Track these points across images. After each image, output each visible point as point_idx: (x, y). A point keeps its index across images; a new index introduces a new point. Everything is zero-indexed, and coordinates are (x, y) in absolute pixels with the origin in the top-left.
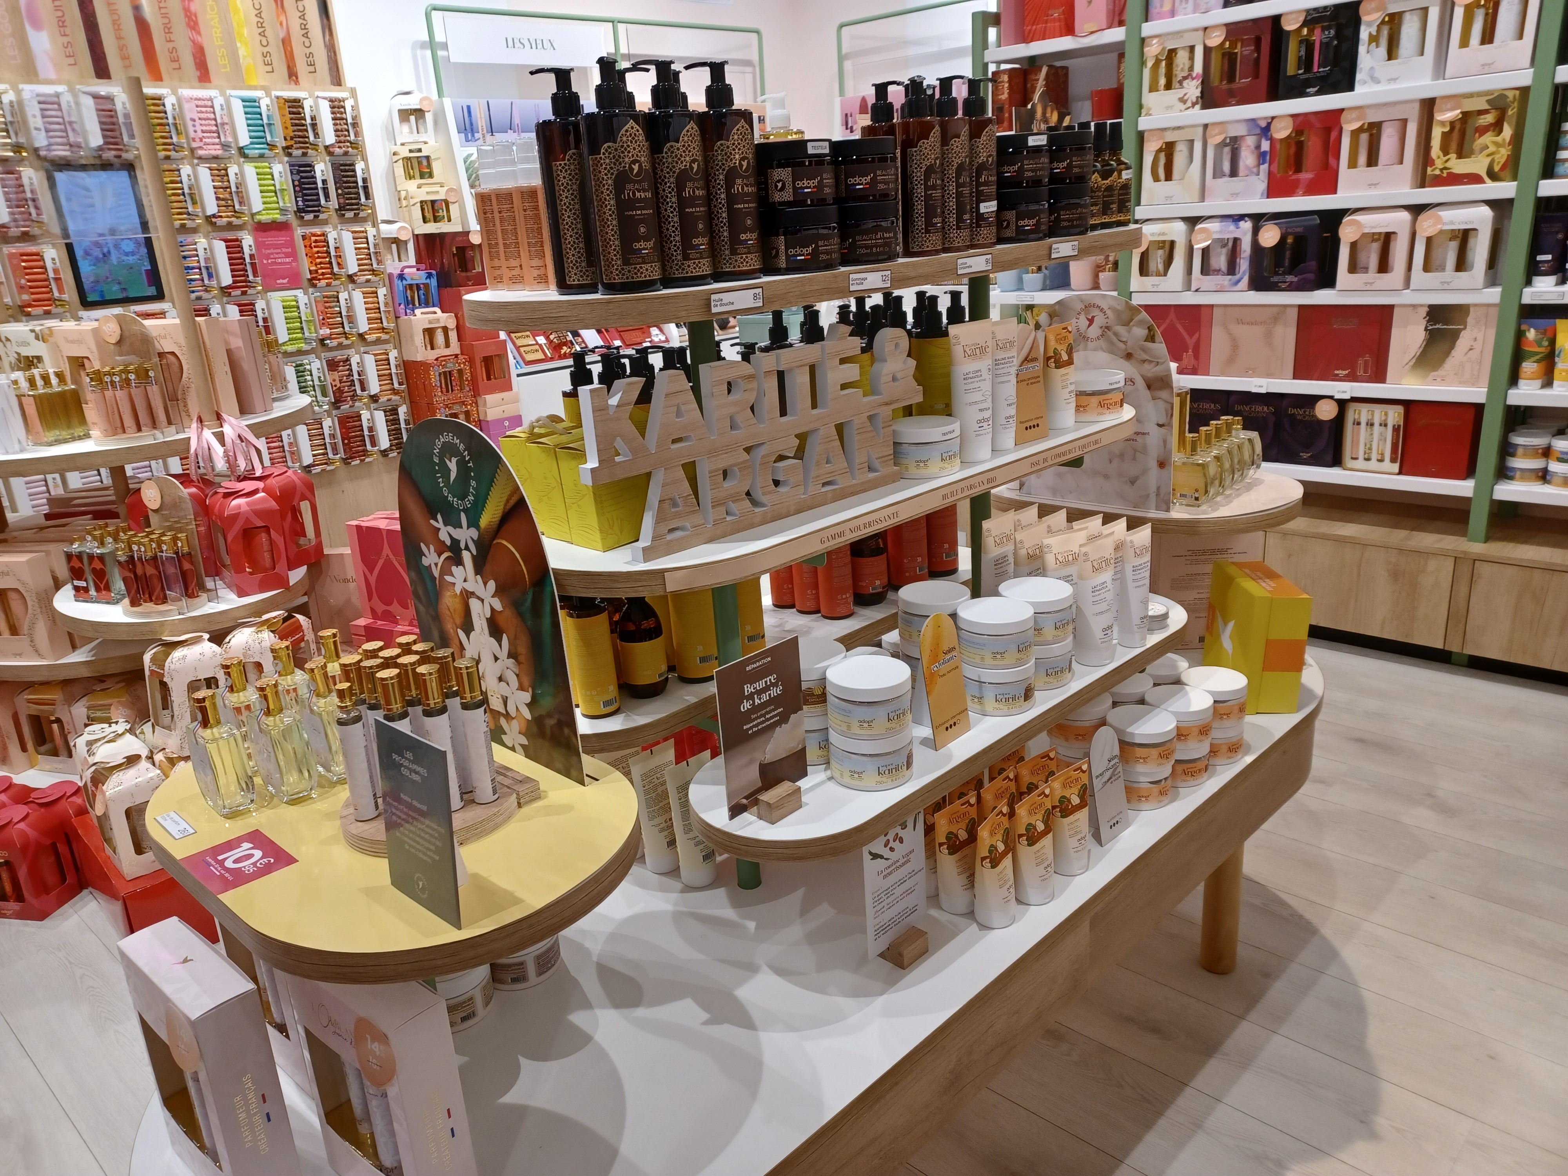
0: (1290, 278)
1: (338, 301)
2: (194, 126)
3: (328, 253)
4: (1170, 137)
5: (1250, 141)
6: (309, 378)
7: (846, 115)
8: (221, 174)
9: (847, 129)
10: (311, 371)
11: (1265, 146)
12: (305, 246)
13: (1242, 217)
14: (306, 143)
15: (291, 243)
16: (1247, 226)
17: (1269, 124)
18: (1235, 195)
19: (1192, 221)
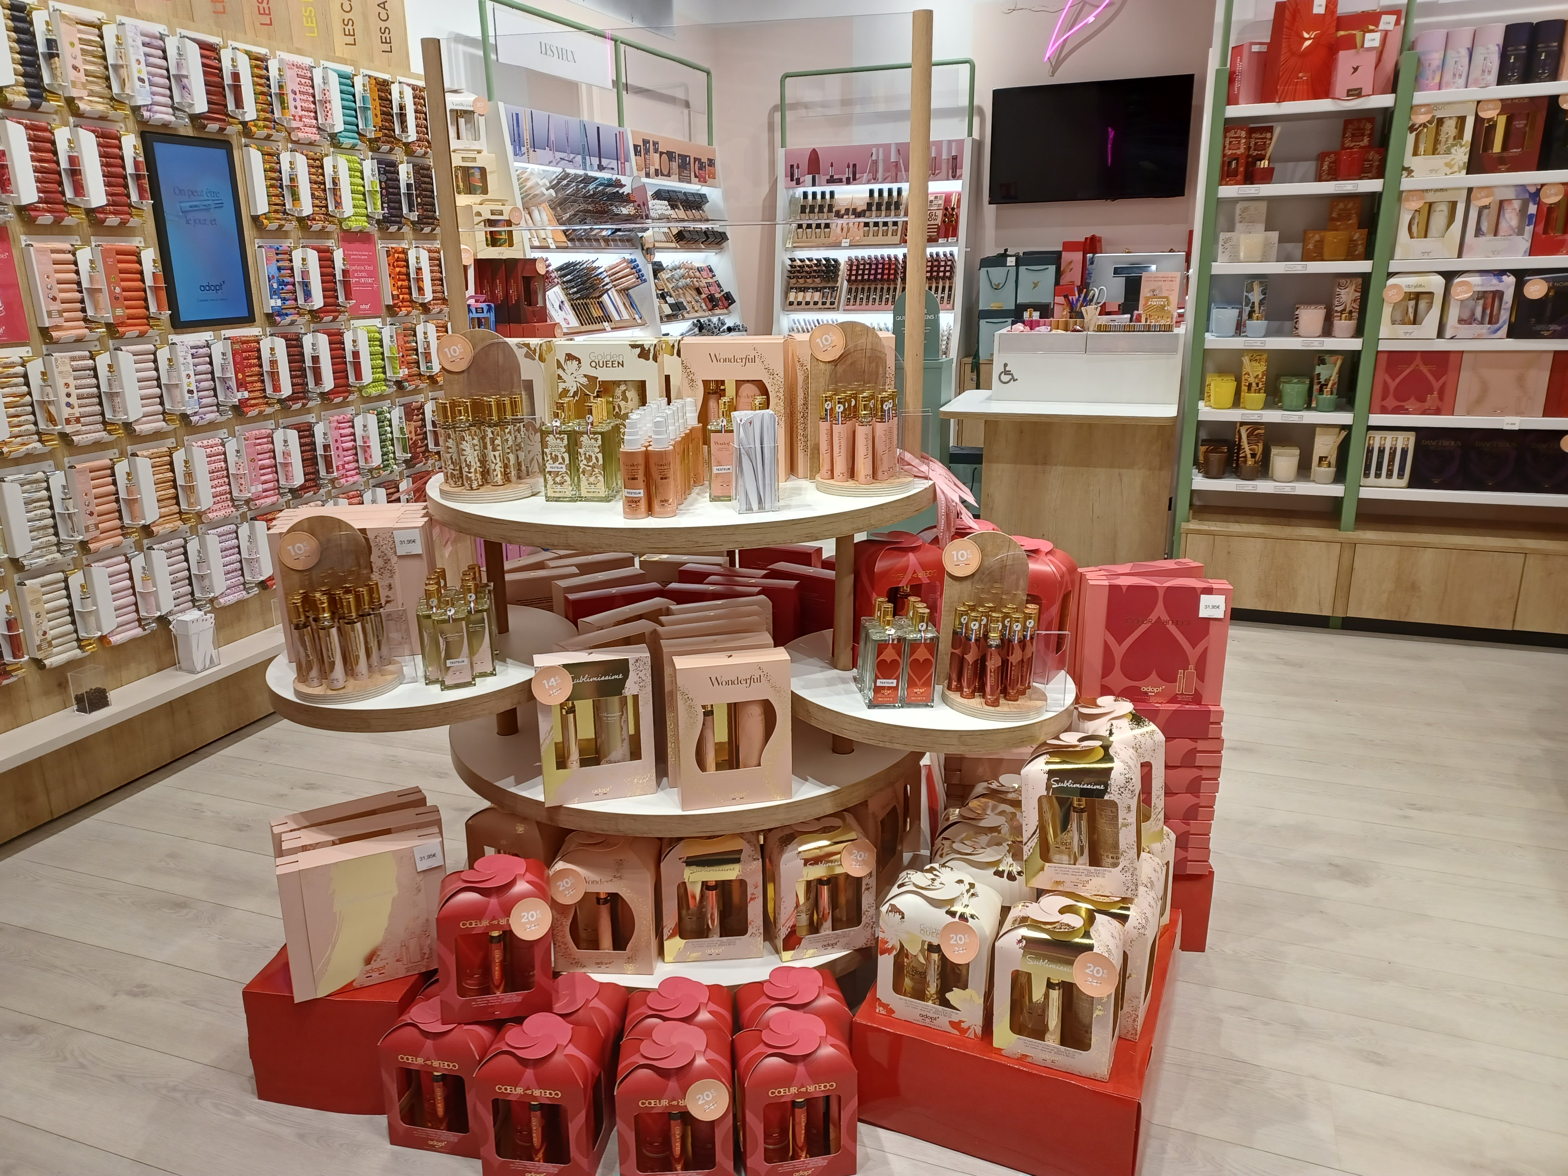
0: (1553, 327)
1: (415, 335)
2: (295, 100)
3: (408, 274)
4: (1430, 197)
5: (1517, 204)
6: (388, 429)
7: (792, 166)
8: (316, 166)
9: (792, 180)
10: (390, 420)
11: (1532, 209)
12: (389, 265)
13: (1501, 273)
14: (392, 137)
15: (372, 260)
16: (1511, 280)
17: (1539, 191)
18: (1495, 252)
19: (1449, 276)
